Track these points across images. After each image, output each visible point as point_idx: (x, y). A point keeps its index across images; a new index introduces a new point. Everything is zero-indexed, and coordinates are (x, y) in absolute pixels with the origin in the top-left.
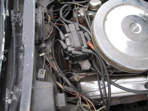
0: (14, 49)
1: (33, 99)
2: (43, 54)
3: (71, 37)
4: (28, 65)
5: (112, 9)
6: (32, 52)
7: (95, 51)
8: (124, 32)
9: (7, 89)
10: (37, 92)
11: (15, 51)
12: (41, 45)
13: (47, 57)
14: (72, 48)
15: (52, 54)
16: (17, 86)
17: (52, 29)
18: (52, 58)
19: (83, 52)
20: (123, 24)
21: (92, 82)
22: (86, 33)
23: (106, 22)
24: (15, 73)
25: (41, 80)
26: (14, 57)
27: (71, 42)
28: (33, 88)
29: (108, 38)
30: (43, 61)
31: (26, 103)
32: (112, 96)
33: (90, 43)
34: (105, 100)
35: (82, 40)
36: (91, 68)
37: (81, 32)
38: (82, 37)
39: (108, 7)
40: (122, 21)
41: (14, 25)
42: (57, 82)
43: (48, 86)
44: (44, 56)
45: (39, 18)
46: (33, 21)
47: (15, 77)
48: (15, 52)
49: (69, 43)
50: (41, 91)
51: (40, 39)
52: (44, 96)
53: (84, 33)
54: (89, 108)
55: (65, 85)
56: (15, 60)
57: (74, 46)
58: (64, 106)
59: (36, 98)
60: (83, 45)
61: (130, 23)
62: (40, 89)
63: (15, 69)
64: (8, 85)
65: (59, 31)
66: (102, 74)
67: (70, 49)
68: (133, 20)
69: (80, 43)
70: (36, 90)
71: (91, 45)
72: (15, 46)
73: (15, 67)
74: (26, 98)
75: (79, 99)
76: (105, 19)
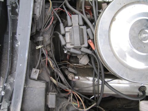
0: (9, 39)
1: (24, 98)
2: (40, 47)
3: (71, 32)
4: (21, 65)
5: (124, 6)
6: (27, 51)
7: (96, 52)
8: (130, 40)
9: (1, 78)
10: (29, 92)
11: (10, 40)
12: (38, 37)
13: (44, 49)
14: (71, 45)
15: (50, 44)
16: (11, 76)
17: (53, 18)
18: (50, 50)
19: (82, 52)
20: (132, 29)
21: (87, 78)
22: (89, 30)
23: (114, 23)
24: (9, 65)
25: (34, 80)
26: (9, 48)
27: (71, 38)
28: (25, 87)
29: (111, 43)
30: (39, 54)
31: (17, 103)
32: (104, 92)
33: (91, 42)
34: (97, 95)
35: (83, 38)
36: (89, 64)
37: (84, 27)
38: (84, 33)
39: (121, 4)
40: (132, 26)
41: (10, 10)
42: (51, 78)
43: (41, 86)
44: (41, 49)
45: (38, 8)
46: (30, 13)
47: (9, 69)
48: (10, 42)
49: (69, 38)
50: (33, 91)
51: (38, 30)
52: (35, 96)
53: (87, 28)
54: (79, 106)
55: (58, 81)
56: (10, 51)
57: (73, 44)
58: (53, 107)
59: (27, 97)
60: (84, 44)
61: (140, 30)
62: (32, 89)
63: (10, 61)
64: (3, 73)
65: (60, 23)
66: (98, 74)
67: (68, 46)
68: (145, 26)
69: (80, 42)
70: (29, 89)
71: (92, 45)
72: (11, 35)
73: (10, 58)
74: (17, 98)
75: (71, 96)
76: (113, 19)
